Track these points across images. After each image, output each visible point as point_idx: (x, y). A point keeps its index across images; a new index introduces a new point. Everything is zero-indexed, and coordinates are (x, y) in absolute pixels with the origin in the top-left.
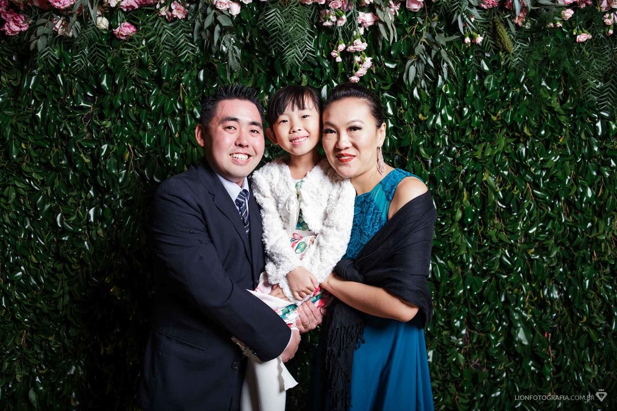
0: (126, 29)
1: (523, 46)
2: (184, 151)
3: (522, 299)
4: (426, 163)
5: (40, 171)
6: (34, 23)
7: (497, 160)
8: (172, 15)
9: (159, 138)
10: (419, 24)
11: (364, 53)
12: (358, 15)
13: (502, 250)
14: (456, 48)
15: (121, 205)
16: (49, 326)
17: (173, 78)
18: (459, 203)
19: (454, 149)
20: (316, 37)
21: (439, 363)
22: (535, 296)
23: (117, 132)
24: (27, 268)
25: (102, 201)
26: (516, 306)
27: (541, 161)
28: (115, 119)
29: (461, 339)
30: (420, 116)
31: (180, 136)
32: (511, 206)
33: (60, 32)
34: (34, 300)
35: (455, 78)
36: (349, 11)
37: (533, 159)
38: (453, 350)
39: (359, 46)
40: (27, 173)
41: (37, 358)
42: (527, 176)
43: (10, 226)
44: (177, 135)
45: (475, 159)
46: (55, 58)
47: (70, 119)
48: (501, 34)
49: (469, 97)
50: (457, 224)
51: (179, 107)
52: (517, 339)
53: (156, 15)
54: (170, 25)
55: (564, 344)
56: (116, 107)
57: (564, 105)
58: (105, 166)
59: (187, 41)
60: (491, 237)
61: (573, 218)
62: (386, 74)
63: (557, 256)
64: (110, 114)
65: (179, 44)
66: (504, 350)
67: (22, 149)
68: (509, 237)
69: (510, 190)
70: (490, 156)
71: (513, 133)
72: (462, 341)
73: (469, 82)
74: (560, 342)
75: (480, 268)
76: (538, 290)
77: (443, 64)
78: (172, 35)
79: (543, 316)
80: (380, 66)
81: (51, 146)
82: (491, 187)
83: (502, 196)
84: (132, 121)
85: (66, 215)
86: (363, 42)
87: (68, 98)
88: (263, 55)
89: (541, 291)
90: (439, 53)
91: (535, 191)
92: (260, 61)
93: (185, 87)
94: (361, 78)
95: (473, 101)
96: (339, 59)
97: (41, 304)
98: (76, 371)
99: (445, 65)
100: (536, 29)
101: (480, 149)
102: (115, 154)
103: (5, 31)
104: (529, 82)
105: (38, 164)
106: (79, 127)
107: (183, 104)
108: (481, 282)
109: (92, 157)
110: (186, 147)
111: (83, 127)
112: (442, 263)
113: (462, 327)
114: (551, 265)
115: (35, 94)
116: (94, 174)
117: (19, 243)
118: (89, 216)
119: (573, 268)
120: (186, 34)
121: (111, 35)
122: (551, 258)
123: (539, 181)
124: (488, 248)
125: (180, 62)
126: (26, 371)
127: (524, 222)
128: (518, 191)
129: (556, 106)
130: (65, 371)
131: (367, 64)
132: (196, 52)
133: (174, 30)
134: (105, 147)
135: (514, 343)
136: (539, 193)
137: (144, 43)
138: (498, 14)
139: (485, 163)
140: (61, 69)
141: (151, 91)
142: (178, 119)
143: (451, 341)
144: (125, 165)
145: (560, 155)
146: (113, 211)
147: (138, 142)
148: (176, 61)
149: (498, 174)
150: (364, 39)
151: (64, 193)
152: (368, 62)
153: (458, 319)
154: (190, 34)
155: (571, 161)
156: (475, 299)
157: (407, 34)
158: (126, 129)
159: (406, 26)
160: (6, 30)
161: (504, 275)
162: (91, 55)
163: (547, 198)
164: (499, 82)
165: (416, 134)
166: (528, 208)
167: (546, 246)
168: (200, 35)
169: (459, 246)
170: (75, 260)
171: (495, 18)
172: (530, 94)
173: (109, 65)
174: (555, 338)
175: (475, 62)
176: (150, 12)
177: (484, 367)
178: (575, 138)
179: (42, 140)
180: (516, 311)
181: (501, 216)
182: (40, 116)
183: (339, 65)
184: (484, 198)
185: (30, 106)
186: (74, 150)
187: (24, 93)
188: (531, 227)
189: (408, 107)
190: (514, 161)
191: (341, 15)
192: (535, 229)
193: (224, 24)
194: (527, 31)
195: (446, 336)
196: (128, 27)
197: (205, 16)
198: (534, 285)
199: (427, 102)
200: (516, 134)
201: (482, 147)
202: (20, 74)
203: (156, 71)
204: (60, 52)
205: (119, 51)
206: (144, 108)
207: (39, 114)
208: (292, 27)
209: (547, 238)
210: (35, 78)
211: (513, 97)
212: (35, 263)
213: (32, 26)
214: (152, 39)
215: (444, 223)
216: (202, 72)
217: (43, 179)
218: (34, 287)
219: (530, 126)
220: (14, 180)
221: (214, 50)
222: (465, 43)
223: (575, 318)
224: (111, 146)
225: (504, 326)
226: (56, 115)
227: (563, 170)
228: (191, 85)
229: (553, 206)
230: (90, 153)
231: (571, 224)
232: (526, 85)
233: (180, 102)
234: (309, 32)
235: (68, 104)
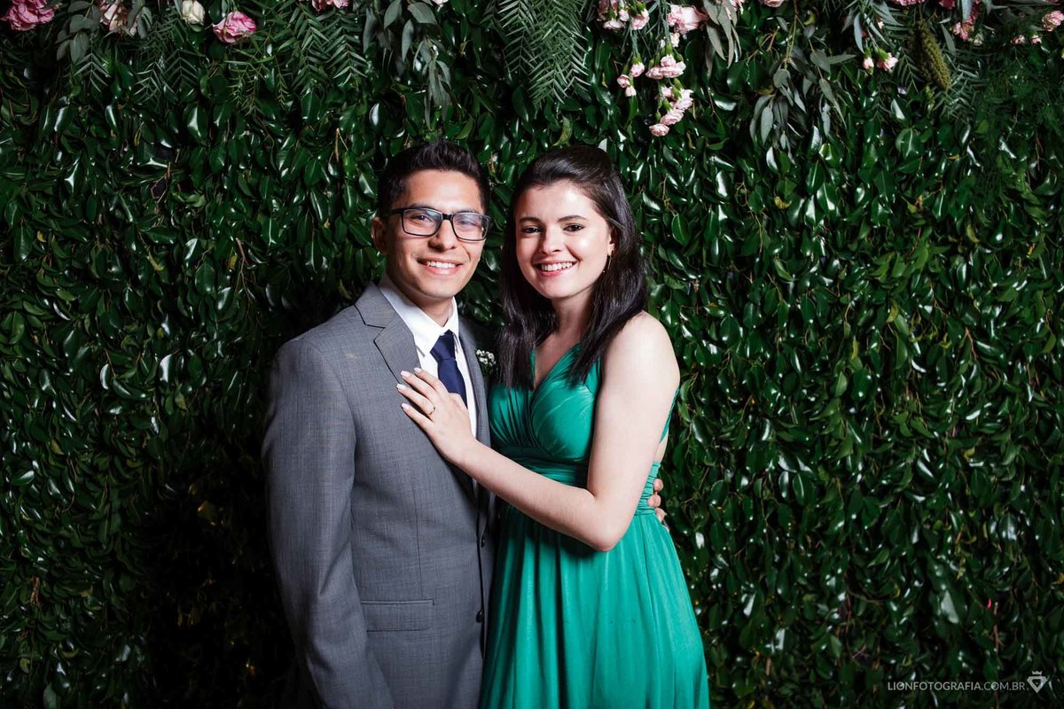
0: (236, 25)
1: (967, 76)
2: (339, 256)
3: (949, 539)
4: (785, 287)
5: (71, 285)
6: (66, 9)
7: (914, 286)
8: (325, 2)
9: (294, 228)
10: (781, 30)
11: (677, 81)
12: (669, 10)
13: (917, 450)
14: (846, 78)
15: (219, 351)
16: (82, 572)
17: (323, 118)
18: (844, 362)
19: (836, 262)
20: (590, 49)
21: (796, 652)
22: (972, 535)
23: (216, 215)
24: (44, 465)
25: (185, 343)
26: (938, 552)
27: (994, 288)
28: (213, 191)
29: (836, 610)
30: (777, 200)
31: (332, 227)
32: (937, 369)
33: (113, 26)
34: (56, 523)
35: (842, 132)
36: (654, 2)
37: (978, 285)
38: (821, 629)
39: (670, 69)
40: (45, 288)
41: (59, 631)
42: (967, 315)
43: (13, 386)
44: (326, 225)
45: (875, 284)
46: (102, 76)
47: (128, 190)
48: (932, 54)
49: (867, 168)
50: (838, 401)
51: (332, 172)
52: (939, 613)
53: (292, 1)
54: (320, 18)
55: (1022, 621)
56: (215, 170)
57: (1040, 188)
58: (192, 279)
59: (349, 50)
60: (898, 426)
61: (1046, 394)
62: (717, 121)
63: (1016, 464)
64: (203, 182)
65: (334, 56)
66: (913, 631)
67: (39, 243)
68: (931, 426)
69: (935, 341)
70: (902, 278)
71: (943, 236)
72: (838, 612)
73: (869, 140)
74: (1015, 619)
75: (876, 482)
76: (978, 524)
77: (823, 106)
78: (322, 36)
79: (987, 571)
80: (706, 105)
81: (91, 238)
82: (901, 334)
83: (919, 352)
84: (244, 196)
85: (118, 368)
86: (678, 61)
87: (126, 150)
88: (490, 79)
89: (985, 526)
90: (816, 86)
91: (979, 343)
92: (484, 90)
93: (344, 135)
94: (672, 128)
95: (874, 175)
96: (631, 92)
97: (69, 530)
98: (132, 656)
99: (826, 107)
100: (991, 46)
101: (884, 263)
102: (211, 256)
103: (10, 22)
104: (977, 143)
105: (66, 272)
106: (144, 205)
107: (339, 166)
108: (877, 507)
109: (167, 261)
110: (342, 247)
111: (152, 204)
112: (808, 472)
113: (838, 590)
114: (1004, 479)
115: (64, 141)
116: (172, 292)
117: (30, 417)
118: (160, 371)
119: (1042, 484)
120: (349, 37)
121: (208, 35)
122: (1005, 466)
123: (989, 325)
124: (892, 445)
125: (337, 88)
126: (40, 653)
127: (959, 401)
128: (950, 343)
129: (1025, 189)
130: (111, 656)
131: (684, 102)
132: (367, 71)
133: (327, 28)
134: (192, 243)
135: (934, 620)
136: (987, 347)
137: (269, 50)
138: (924, 16)
139: (892, 290)
140: (112, 96)
141: (280, 141)
142: (330, 194)
143: (819, 612)
144: (228, 277)
145: (1029, 280)
146: (205, 363)
147: (254, 236)
148: (328, 86)
149: (915, 312)
150: (680, 56)
151: (115, 326)
152: (686, 98)
153: (833, 573)
154: (357, 37)
155: (1045, 290)
156: (866, 537)
157: (758, 47)
158: (233, 210)
159: (757, 34)
160: (13, 21)
161: (920, 495)
162: (171, 71)
163: (1002, 356)
164: (923, 141)
165: (768, 234)
166: (967, 375)
167: (997, 444)
168: (375, 40)
169: (840, 441)
170: (132, 451)
171: (920, 23)
172: (978, 165)
173: (202, 91)
174: (1005, 611)
175: (880, 103)
177: (875, 659)
178: (1057, 248)
179: (75, 227)
180: (939, 562)
181: (917, 387)
182: (72, 184)
183: (632, 102)
184: (888, 354)
185: (53, 162)
186: (134, 247)
187: (44, 140)
188: (970, 410)
189: (755, 184)
190: (944, 288)
191: (639, 10)
192: (977, 413)
193: (421, 20)
194: (977, 50)
195: (810, 603)
196: (241, 20)
197: (385, 4)
198: (971, 515)
199: (790, 176)
200: (950, 238)
201: (888, 261)
202: (35, 104)
203: (290, 104)
204: (113, 64)
205: (222, 66)
206: (266, 173)
207: (71, 180)
208: (550, 30)
209: (999, 431)
210: (64, 111)
211: (948, 169)
212: (57, 455)
213: (60, 14)
214: (286, 44)
215: (813, 399)
216: (376, 108)
217: (77, 300)
218: (56, 499)
219: (977, 225)
220: (23, 300)
221: (400, 67)
222: (865, 69)
223: (1044, 576)
224: (204, 243)
225: (916, 587)
226: (102, 181)
227: (1032, 307)
228: (356, 132)
229: (1011, 371)
230: (163, 253)
231: (1043, 405)
232: (972, 149)
233: (334, 163)
234: (579, 40)
235: (124, 161)
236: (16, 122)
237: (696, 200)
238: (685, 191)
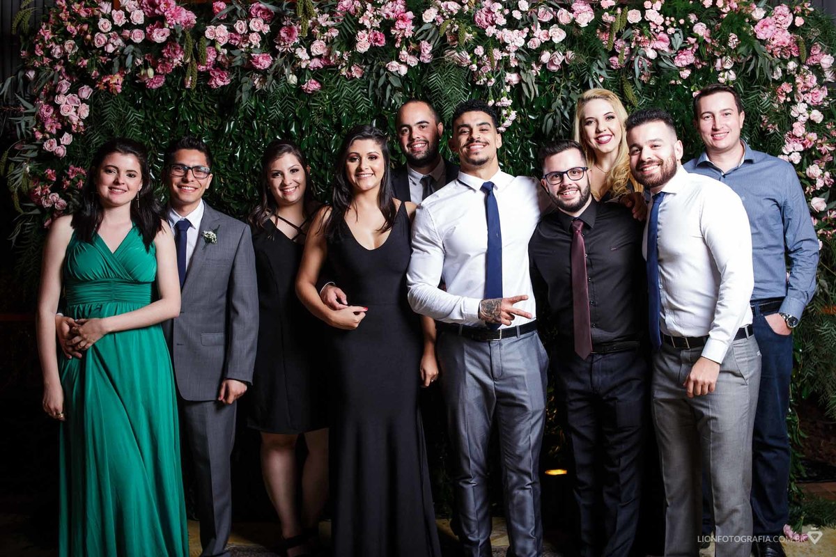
0: (312, 85)
1: (648, 100)
5: (236, 202)
6: (237, 79)
8: (352, 75)
10: (557, 83)
11: (510, 108)
12: (506, 76)
20: (470, 93)
33: (258, 86)
36: (498, 71)
39: (505, 103)
46: (251, 108)
48: (626, 92)
53: (337, 75)
54: (349, 82)
59: (363, 96)
62: (529, 124)
65: (356, 99)
67: (222, 183)
78: (351, 91)
80: (525, 117)
81: (245, 180)
84: (315, 161)
86: (508, 99)
87: (261, 141)
94: (508, 129)
103: (211, 85)
105: (234, 196)
115: (234, 137)
120: (362, 91)
121: (299, 89)
125: (357, 113)
131: (513, 117)
132: (370, 106)
133: (352, 87)
137: (327, 97)
138: (627, 73)
140: (256, 117)
141: (331, 136)
147: (321, 179)
148: (353, 112)
150: (510, 97)
152: (513, 115)
154: (366, 90)
157: (547, 90)
159: (547, 84)
162: (282, 106)
168: (374, 91)
171: (622, 77)
173: (296, 114)
176: (332, 72)
179: (238, 176)
182: (238, 156)
185: (228, 146)
187: (223, 136)
191: (491, 77)
193: (395, 85)
194: (652, 87)
196: (314, 83)
197: (378, 76)
202: (220, 121)
203: (336, 120)
204: (256, 103)
205: (305, 103)
206: (325, 151)
208: (450, 90)
210: (234, 124)
213: (235, 82)
216: (375, 121)
221: (385, 103)
226: (251, 155)
234: (465, 90)
235: (259, 145)
236: (210, 128)
237: (520, 160)
238: (515, 157)
